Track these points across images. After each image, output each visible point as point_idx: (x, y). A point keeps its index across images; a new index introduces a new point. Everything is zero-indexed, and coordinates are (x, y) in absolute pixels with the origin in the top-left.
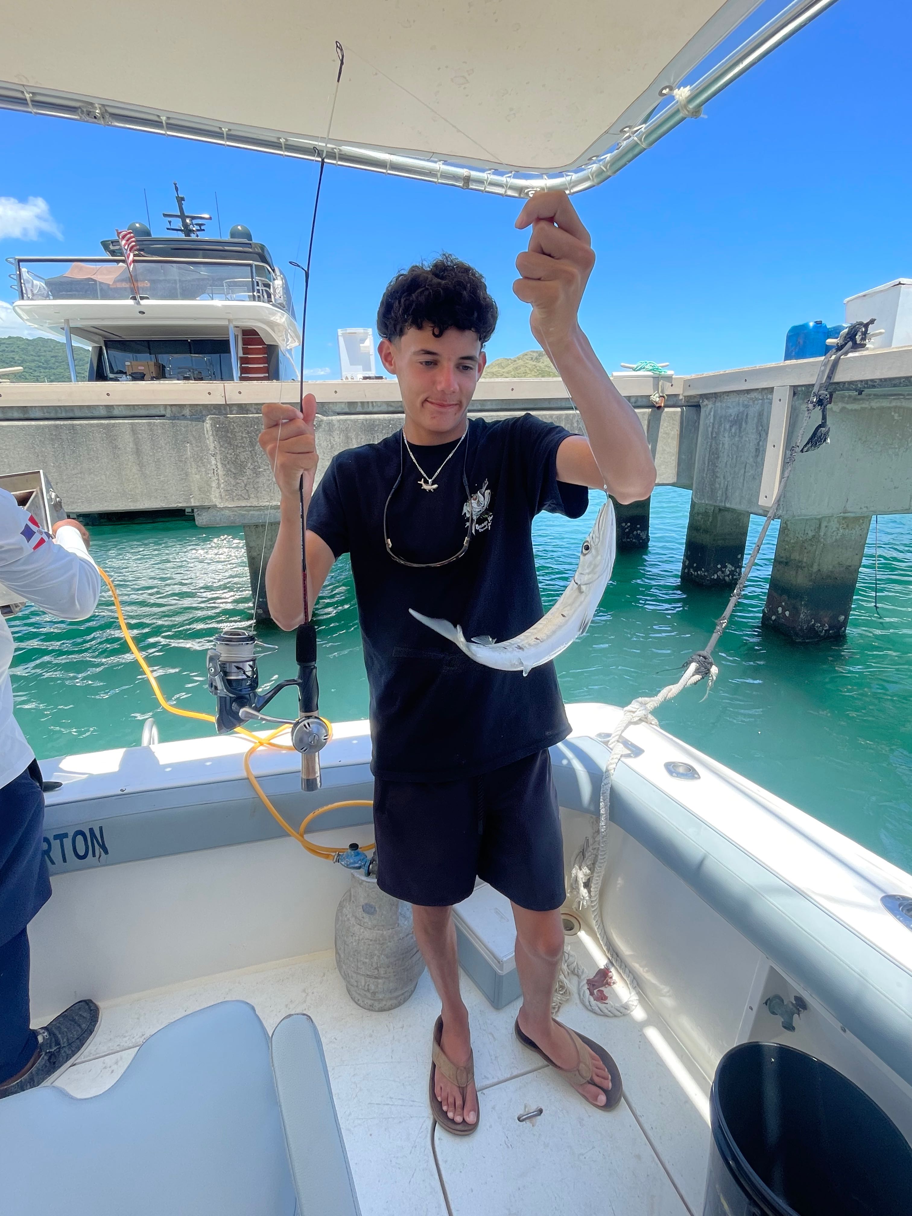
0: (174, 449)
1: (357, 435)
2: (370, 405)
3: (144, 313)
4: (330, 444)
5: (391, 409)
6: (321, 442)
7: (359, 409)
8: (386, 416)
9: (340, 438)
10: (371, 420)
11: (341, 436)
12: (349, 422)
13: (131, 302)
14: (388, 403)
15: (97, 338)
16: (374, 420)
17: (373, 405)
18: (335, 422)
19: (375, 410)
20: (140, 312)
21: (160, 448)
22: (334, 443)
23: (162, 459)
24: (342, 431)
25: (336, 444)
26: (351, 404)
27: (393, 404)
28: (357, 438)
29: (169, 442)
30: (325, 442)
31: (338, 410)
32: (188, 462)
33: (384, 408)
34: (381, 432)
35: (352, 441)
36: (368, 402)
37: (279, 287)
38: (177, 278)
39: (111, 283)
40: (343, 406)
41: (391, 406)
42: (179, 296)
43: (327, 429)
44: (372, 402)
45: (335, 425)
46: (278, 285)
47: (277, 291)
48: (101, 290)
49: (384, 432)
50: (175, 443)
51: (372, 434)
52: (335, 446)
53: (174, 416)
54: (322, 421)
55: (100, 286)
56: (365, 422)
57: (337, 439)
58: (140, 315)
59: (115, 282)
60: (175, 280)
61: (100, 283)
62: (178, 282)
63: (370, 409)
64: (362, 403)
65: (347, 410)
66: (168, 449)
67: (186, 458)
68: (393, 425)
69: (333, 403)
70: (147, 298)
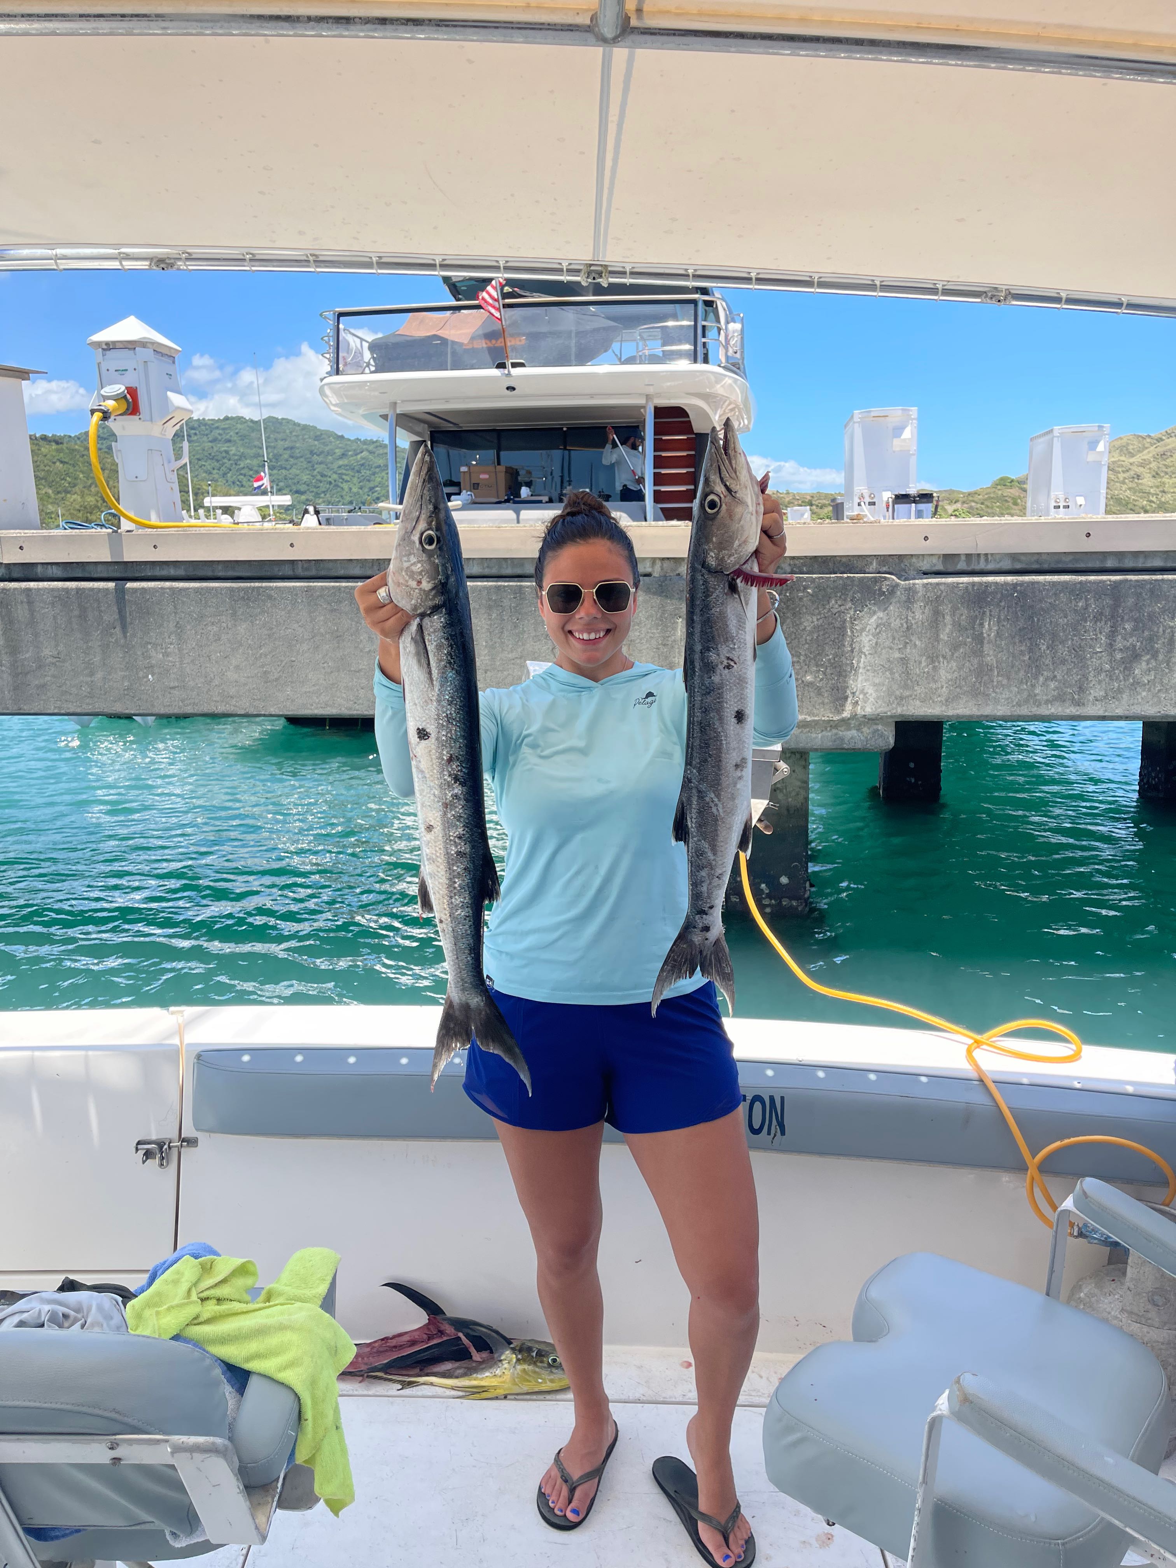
0: (658, 625)
1: (954, 609)
2: (982, 559)
3: (514, 389)
4: (907, 623)
5: (1018, 566)
6: (892, 620)
7: (962, 566)
8: (1009, 579)
9: (924, 613)
10: (980, 584)
11: (926, 611)
12: (942, 587)
13: (496, 372)
14: (1014, 557)
15: (421, 427)
16: (988, 585)
17: (987, 560)
18: (919, 588)
19: (991, 567)
20: (508, 388)
21: (638, 624)
22: (913, 622)
23: (638, 641)
24: (928, 601)
25: (916, 623)
26: (948, 557)
27: (1023, 558)
28: (953, 614)
29: (651, 616)
30: (898, 620)
31: (925, 566)
32: (676, 646)
33: (1006, 565)
34: (998, 605)
35: (944, 617)
36: (979, 555)
37: (736, 334)
38: (573, 328)
39: (466, 342)
40: (935, 560)
41: (1019, 561)
42: (573, 358)
43: (904, 598)
44: (986, 555)
45: (917, 593)
46: (734, 332)
47: (732, 342)
48: (454, 353)
49: (1003, 604)
50: (661, 616)
51: (981, 608)
52: (914, 626)
53: (665, 576)
54: (897, 585)
55: (452, 348)
56: (970, 588)
57: (919, 616)
58: (508, 392)
59: (473, 339)
60: (571, 332)
61: (453, 342)
62: (573, 335)
63: (982, 566)
64: (969, 556)
65: (940, 567)
66: (649, 626)
67: (675, 641)
68: (1020, 592)
69: (918, 556)
70: (522, 365)
